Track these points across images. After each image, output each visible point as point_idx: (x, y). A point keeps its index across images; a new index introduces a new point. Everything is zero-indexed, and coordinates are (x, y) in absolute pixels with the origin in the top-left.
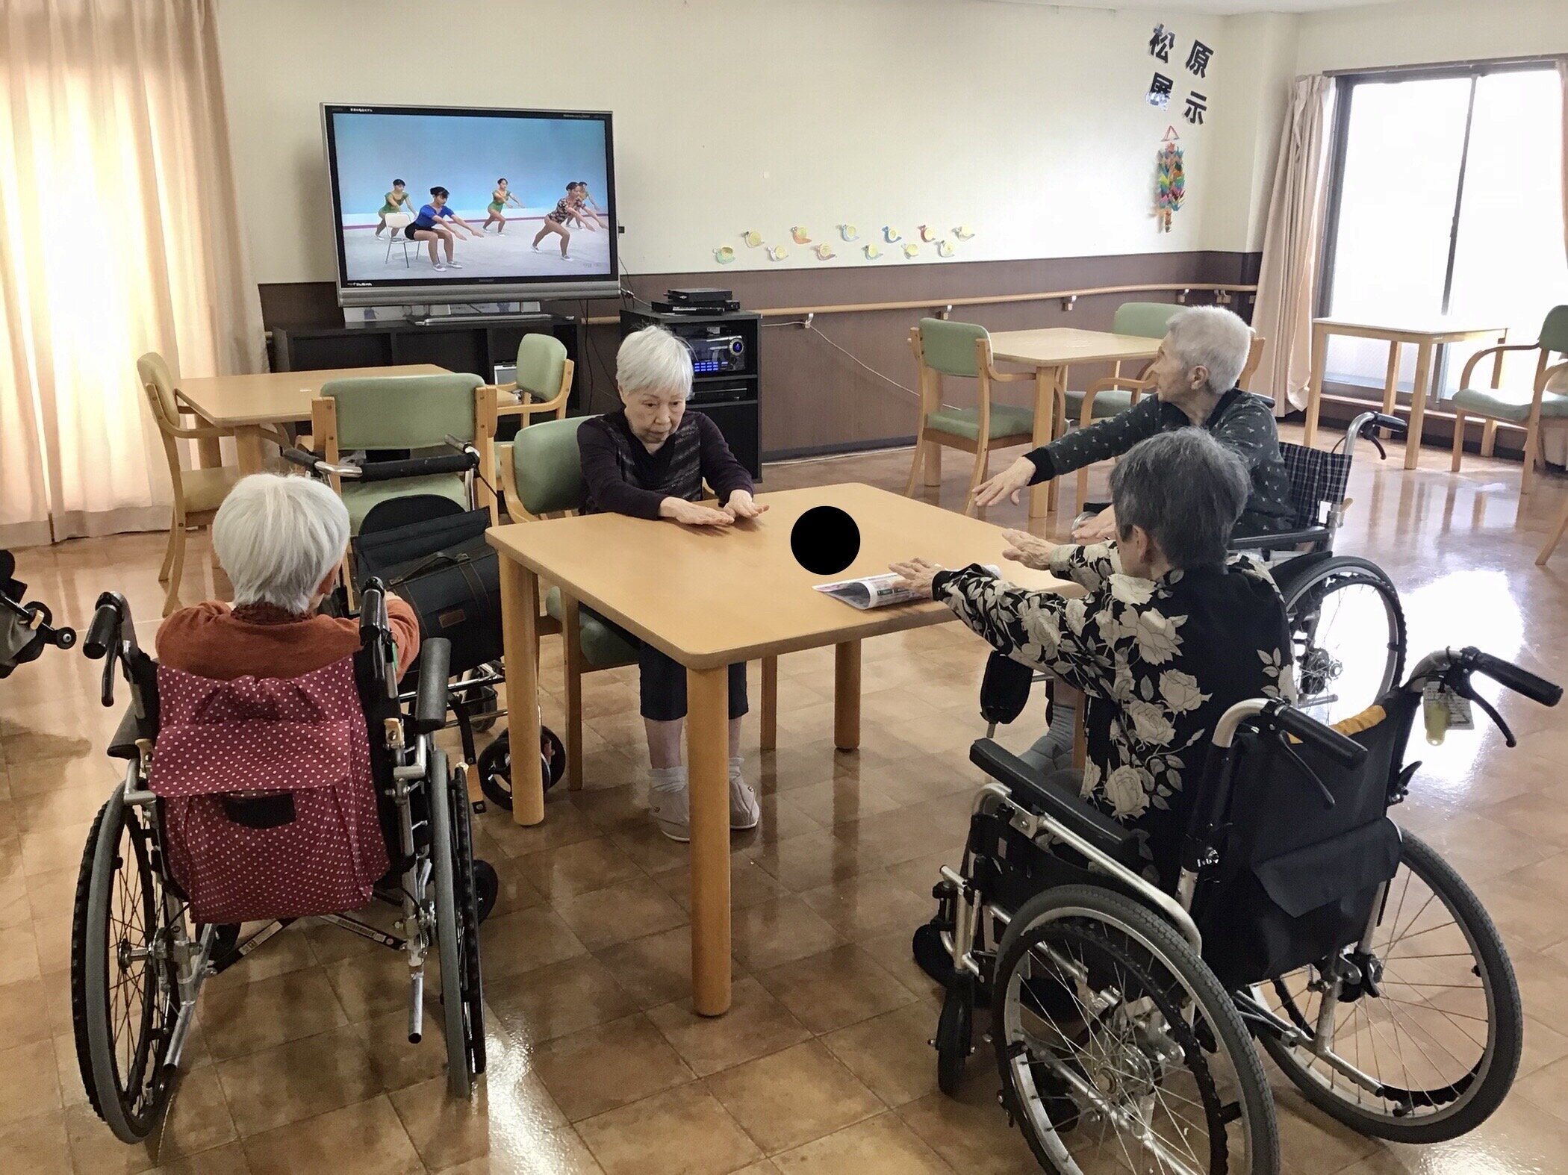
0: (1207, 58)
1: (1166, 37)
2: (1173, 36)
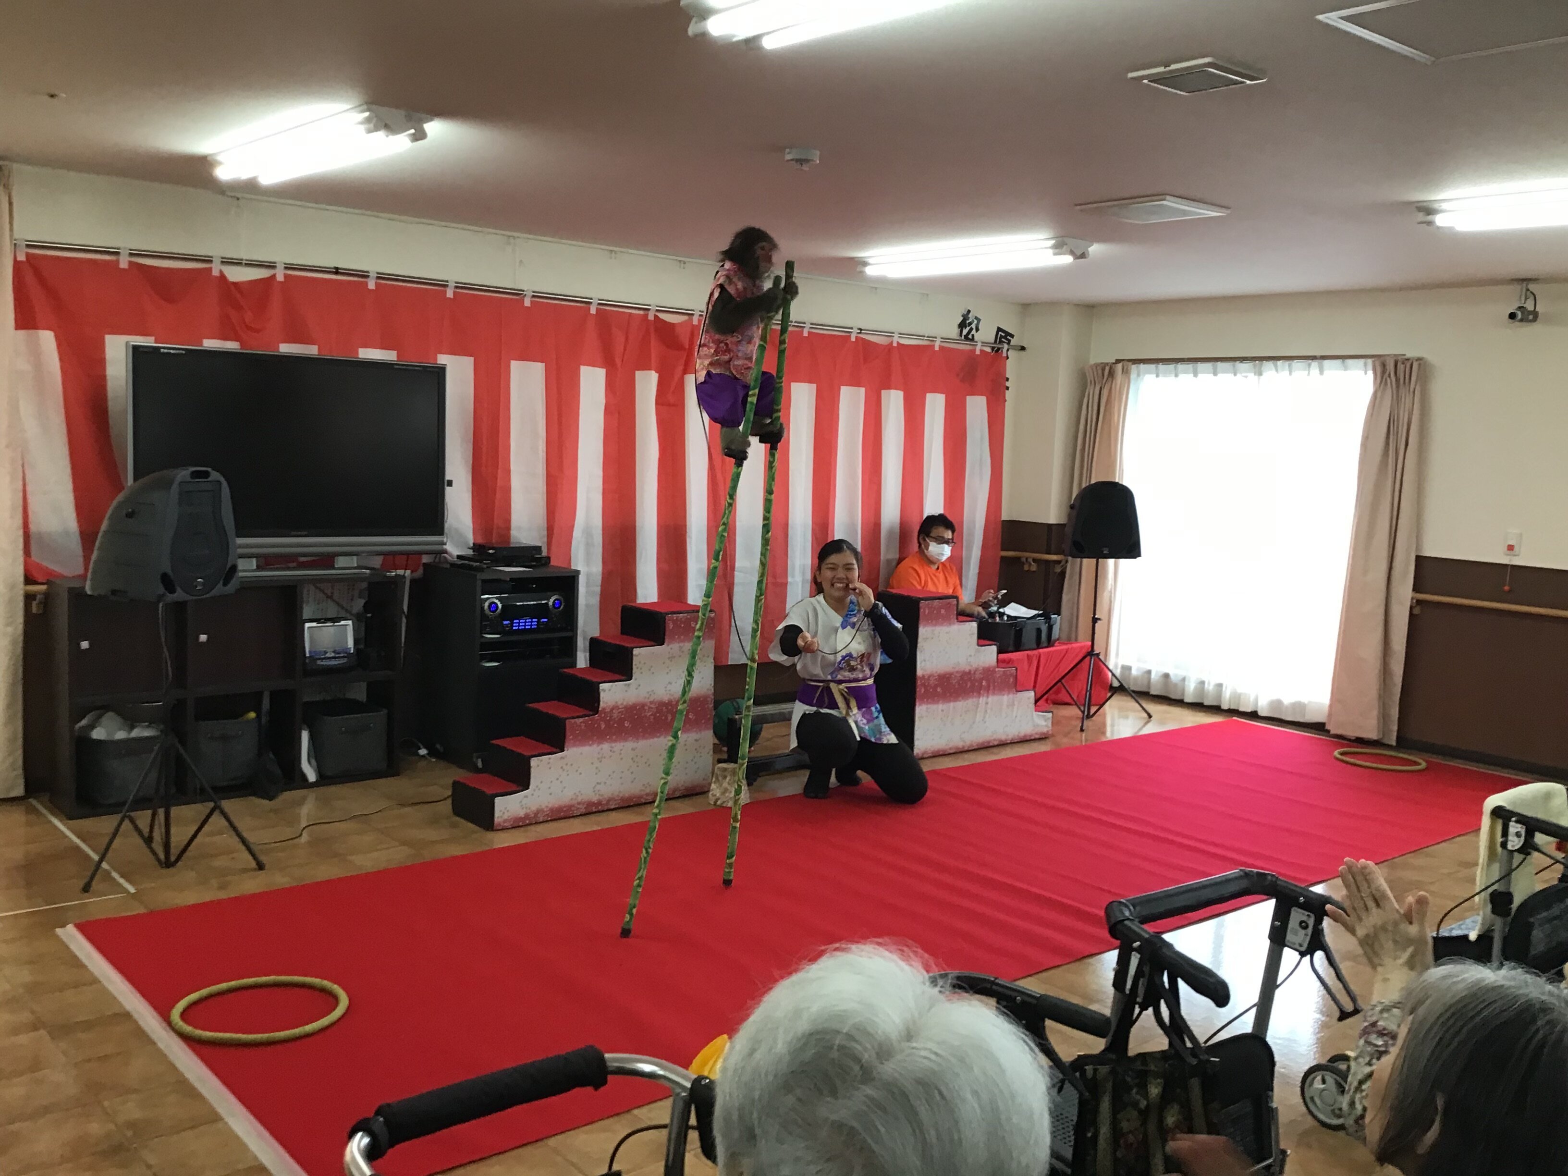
2: (979, 320)
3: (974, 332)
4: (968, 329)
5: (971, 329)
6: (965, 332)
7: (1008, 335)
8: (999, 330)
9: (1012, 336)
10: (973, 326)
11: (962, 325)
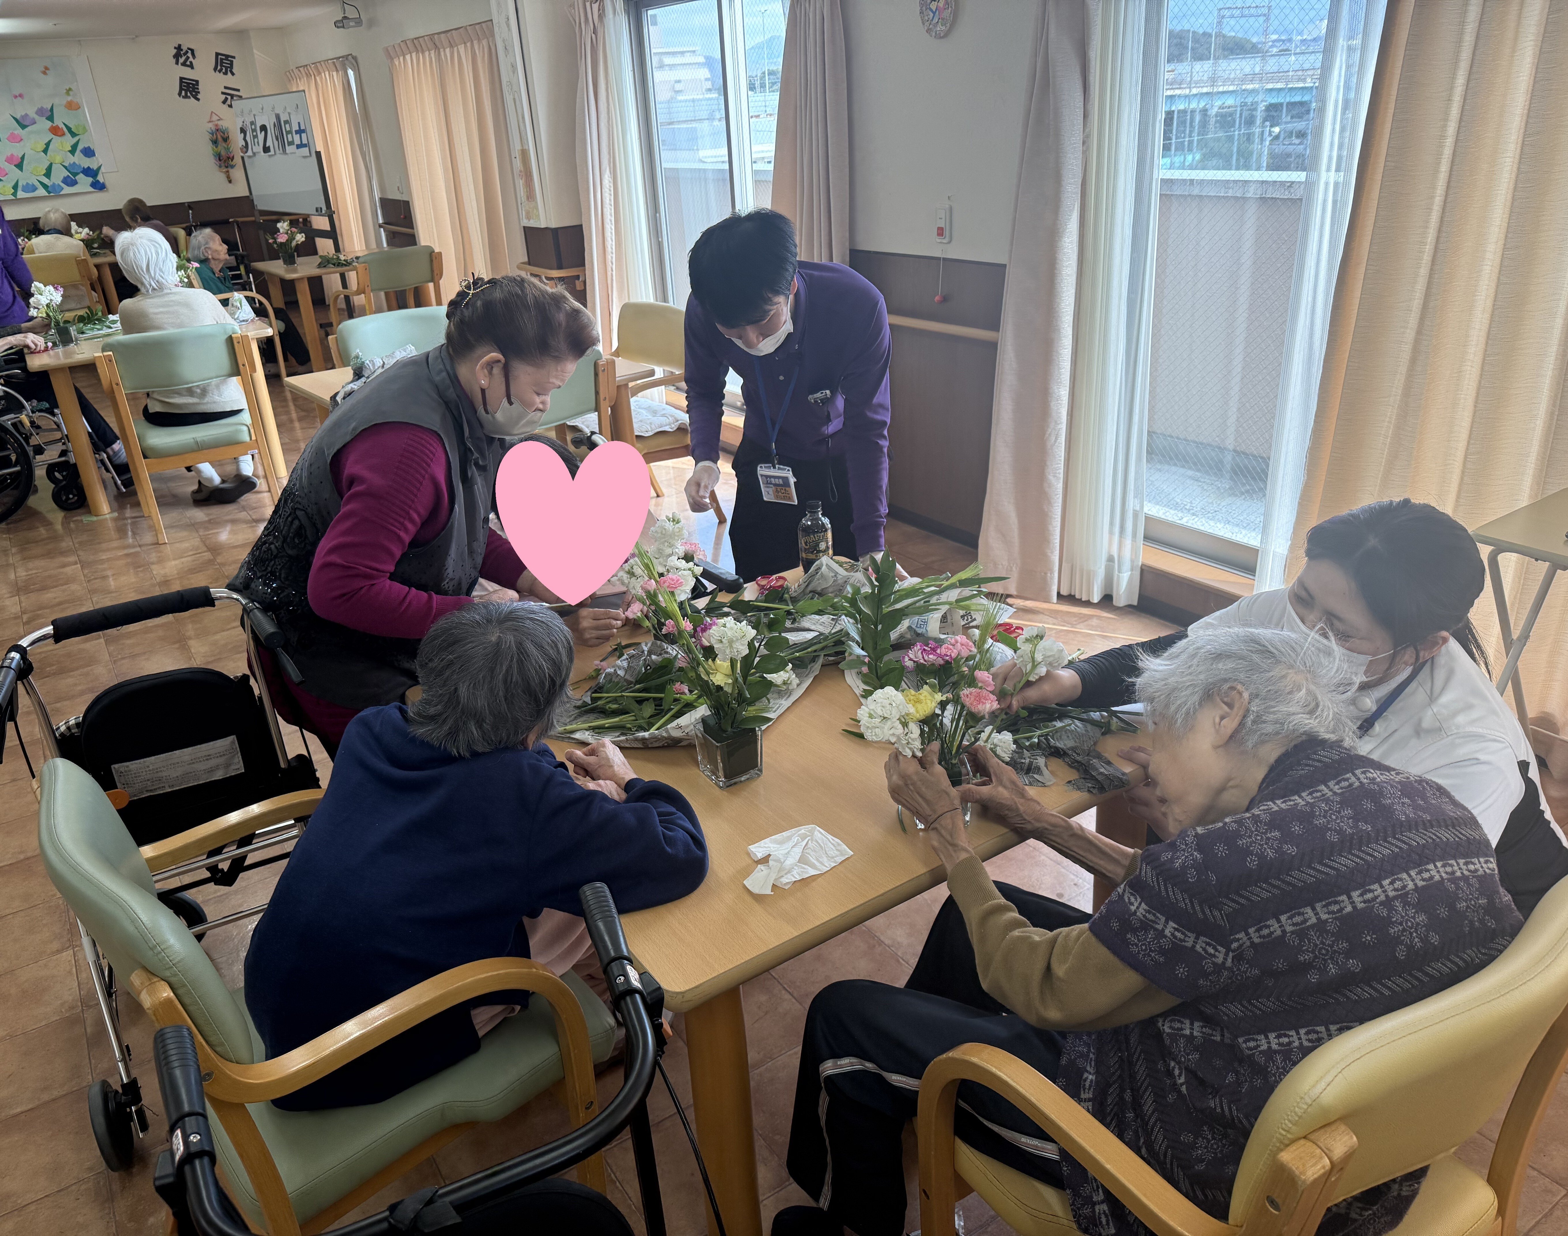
0: (232, 62)
1: (187, 52)
2: (192, 51)
3: (191, 59)
4: (184, 58)
5: (188, 58)
6: (181, 60)
7: (227, 56)
8: (217, 54)
9: (234, 57)
10: (189, 55)
11: (177, 56)
